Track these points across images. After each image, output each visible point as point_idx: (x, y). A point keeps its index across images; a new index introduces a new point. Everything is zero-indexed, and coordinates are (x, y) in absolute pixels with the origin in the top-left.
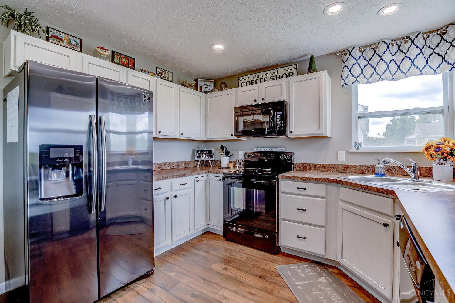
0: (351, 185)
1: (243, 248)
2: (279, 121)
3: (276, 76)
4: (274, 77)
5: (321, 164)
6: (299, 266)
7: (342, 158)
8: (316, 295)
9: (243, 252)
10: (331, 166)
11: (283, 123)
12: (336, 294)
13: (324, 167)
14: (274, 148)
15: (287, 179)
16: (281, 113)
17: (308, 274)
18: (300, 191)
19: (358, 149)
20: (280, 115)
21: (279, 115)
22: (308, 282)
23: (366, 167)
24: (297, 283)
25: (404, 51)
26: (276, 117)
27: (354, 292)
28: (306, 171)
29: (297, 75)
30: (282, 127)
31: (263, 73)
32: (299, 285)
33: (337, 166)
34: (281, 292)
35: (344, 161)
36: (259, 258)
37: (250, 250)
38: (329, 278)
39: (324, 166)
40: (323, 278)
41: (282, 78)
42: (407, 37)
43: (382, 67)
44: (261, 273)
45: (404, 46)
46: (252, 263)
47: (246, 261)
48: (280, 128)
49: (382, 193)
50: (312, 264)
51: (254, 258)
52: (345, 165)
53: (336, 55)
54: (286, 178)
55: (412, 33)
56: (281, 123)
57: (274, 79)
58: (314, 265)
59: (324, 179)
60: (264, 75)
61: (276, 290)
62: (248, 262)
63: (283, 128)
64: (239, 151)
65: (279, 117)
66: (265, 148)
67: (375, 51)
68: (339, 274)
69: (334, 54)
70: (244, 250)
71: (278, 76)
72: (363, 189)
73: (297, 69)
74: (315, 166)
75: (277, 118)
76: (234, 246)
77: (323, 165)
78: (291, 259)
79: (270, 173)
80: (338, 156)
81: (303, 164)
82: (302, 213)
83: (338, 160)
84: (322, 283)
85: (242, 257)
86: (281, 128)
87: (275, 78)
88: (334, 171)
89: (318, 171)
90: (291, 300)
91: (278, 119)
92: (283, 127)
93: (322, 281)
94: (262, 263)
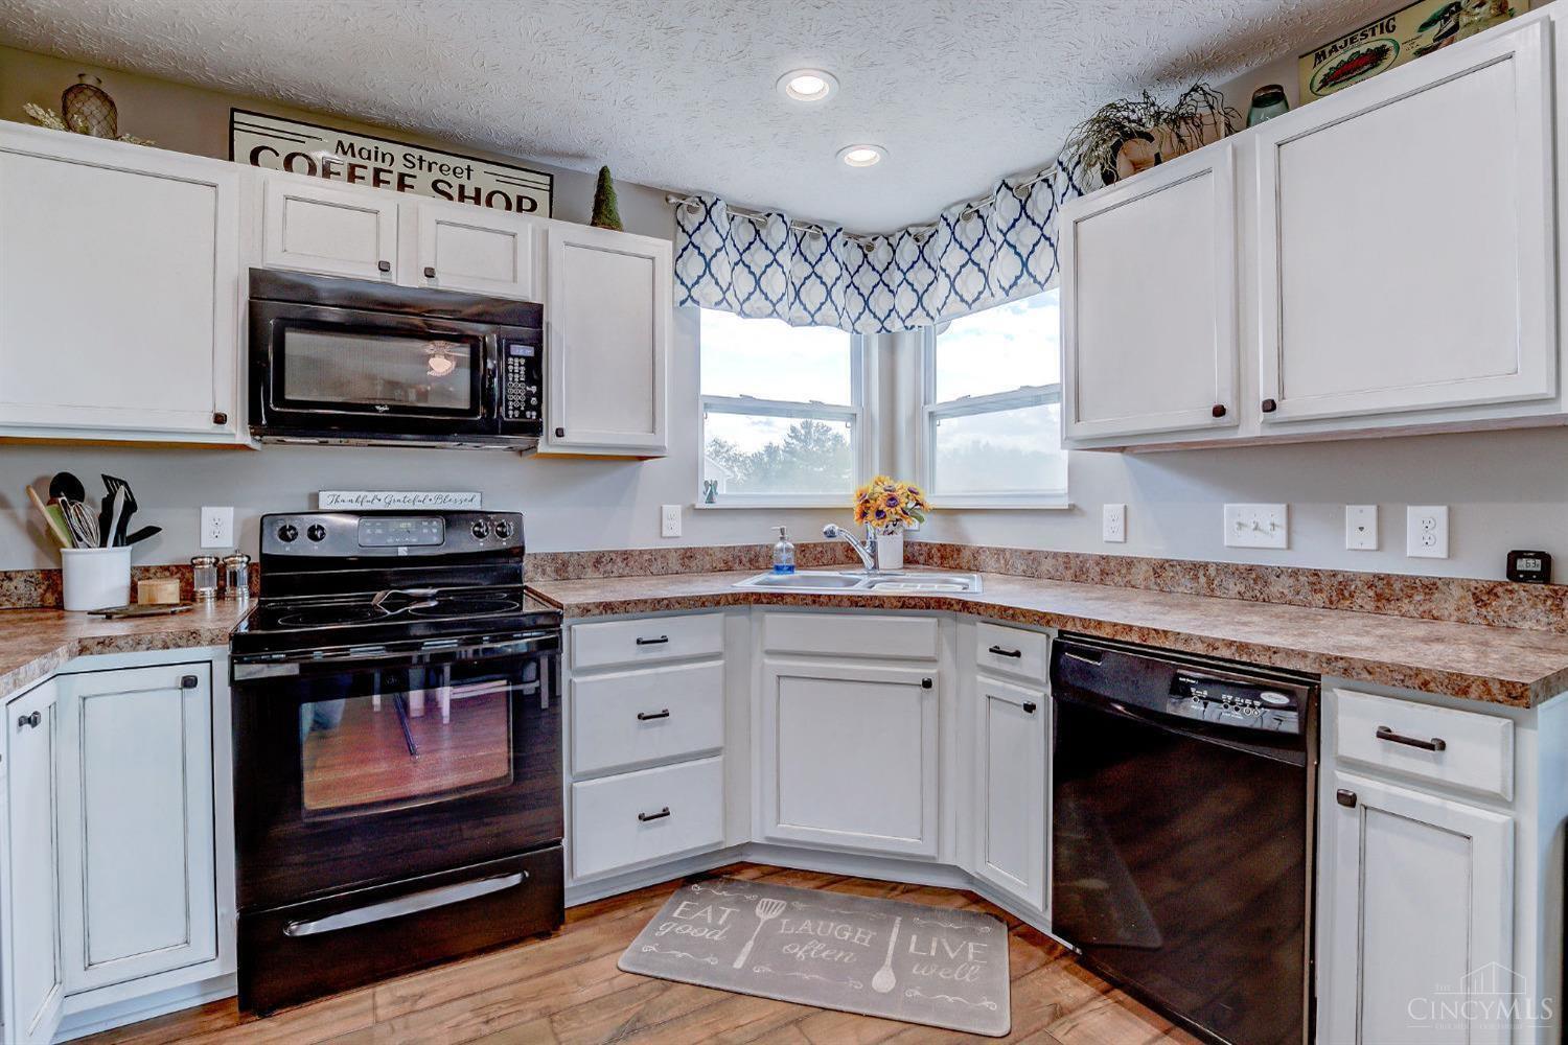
0: (814, 602)
1: (401, 992)
2: (520, 382)
3: (462, 188)
4: (450, 186)
5: (616, 552)
6: (668, 918)
7: (677, 531)
8: (808, 958)
9: (422, 1004)
10: (646, 557)
11: (539, 395)
12: (832, 924)
13: (626, 561)
14: (432, 495)
15: (601, 613)
16: (529, 352)
17: (721, 922)
18: (646, 651)
19: (710, 500)
20: (523, 361)
21: (519, 357)
22: (750, 944)
23: (736, 553)
24: (739, 964)
25: (810, 259)
26: (507, 365)
27: (847, 895)
28: (568, 579)
29: (550, 217)
30: (529, 407)
31: (398, 151)
32: (748, 966)
33: (663, 554)
34: (742, 1023)
35: (678, 537)
36: (521, 980)
37: (443, 980)
38: (771, 900)
39: (626, 556)
40: (759, 905)
41: (489, 203)
42: (817, 226)
43: (775, 283)
44: (608, 1019)
45: (809, 246)
46: (529, 1016)
47: (495, 1025)
48: (522, 415)
49: (914, 607)
50: (688, 889)
51: (506, 993)
52: (687, 550)
53: (667, 200)
54: (597, 611)
55: (831, 223)
56: (529, 395)
57: (450, 198)
58: (696, 888)
59: (723, 595)
60: (399, 159)
61: (723, 1028)
62: (505, 1023)
63: (534, 413)
64: (205, 509)
65: (517, 367)
66: (382, 495)
67: (757, 232)
68: (764, 875)
69: (665, 195)
70: (422, 996)
71: (470, 192)
72: (856, 606)
73: (551, 191)
74: (599, 560)
75: (510, 368)
76: (342, 1012)
77: (625, 552)
78: (620, 913)
79: (433, 604)
80: (665, 522)
81: (555, 554)
82: (655, 729)
83: (664, 535)
84: (776, 922)
85: (453, 1022)
86: (528, 414)
87: (455, 192)
88: (655, 572)
89: (607, 575)
90: (790, 1019)
91: (513, 372)
92: (538, 408)
93: (770, 916)
94: (562, 990)
